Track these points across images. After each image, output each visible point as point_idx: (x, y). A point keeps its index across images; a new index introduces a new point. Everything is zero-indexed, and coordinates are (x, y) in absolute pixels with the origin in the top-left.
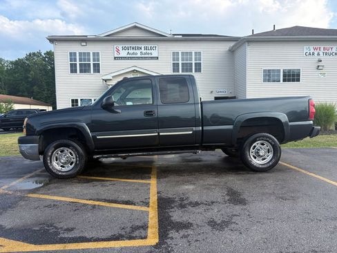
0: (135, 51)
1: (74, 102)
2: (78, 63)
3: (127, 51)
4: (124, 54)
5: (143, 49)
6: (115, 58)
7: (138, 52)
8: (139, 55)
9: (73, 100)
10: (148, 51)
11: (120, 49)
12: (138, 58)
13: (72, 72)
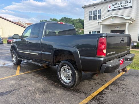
0: (118, 6)
1: (90, 32)
2: (92, 16)
3: (114, 6)
4: (112, 8)
5: (123, 3)
6: (108, 11)
7: (120, 5)
8: (120, 7)
9: (89, 32)
10: (126, 4)
11: (111, 5)
12: (120, 9)
13: (90, 20)
